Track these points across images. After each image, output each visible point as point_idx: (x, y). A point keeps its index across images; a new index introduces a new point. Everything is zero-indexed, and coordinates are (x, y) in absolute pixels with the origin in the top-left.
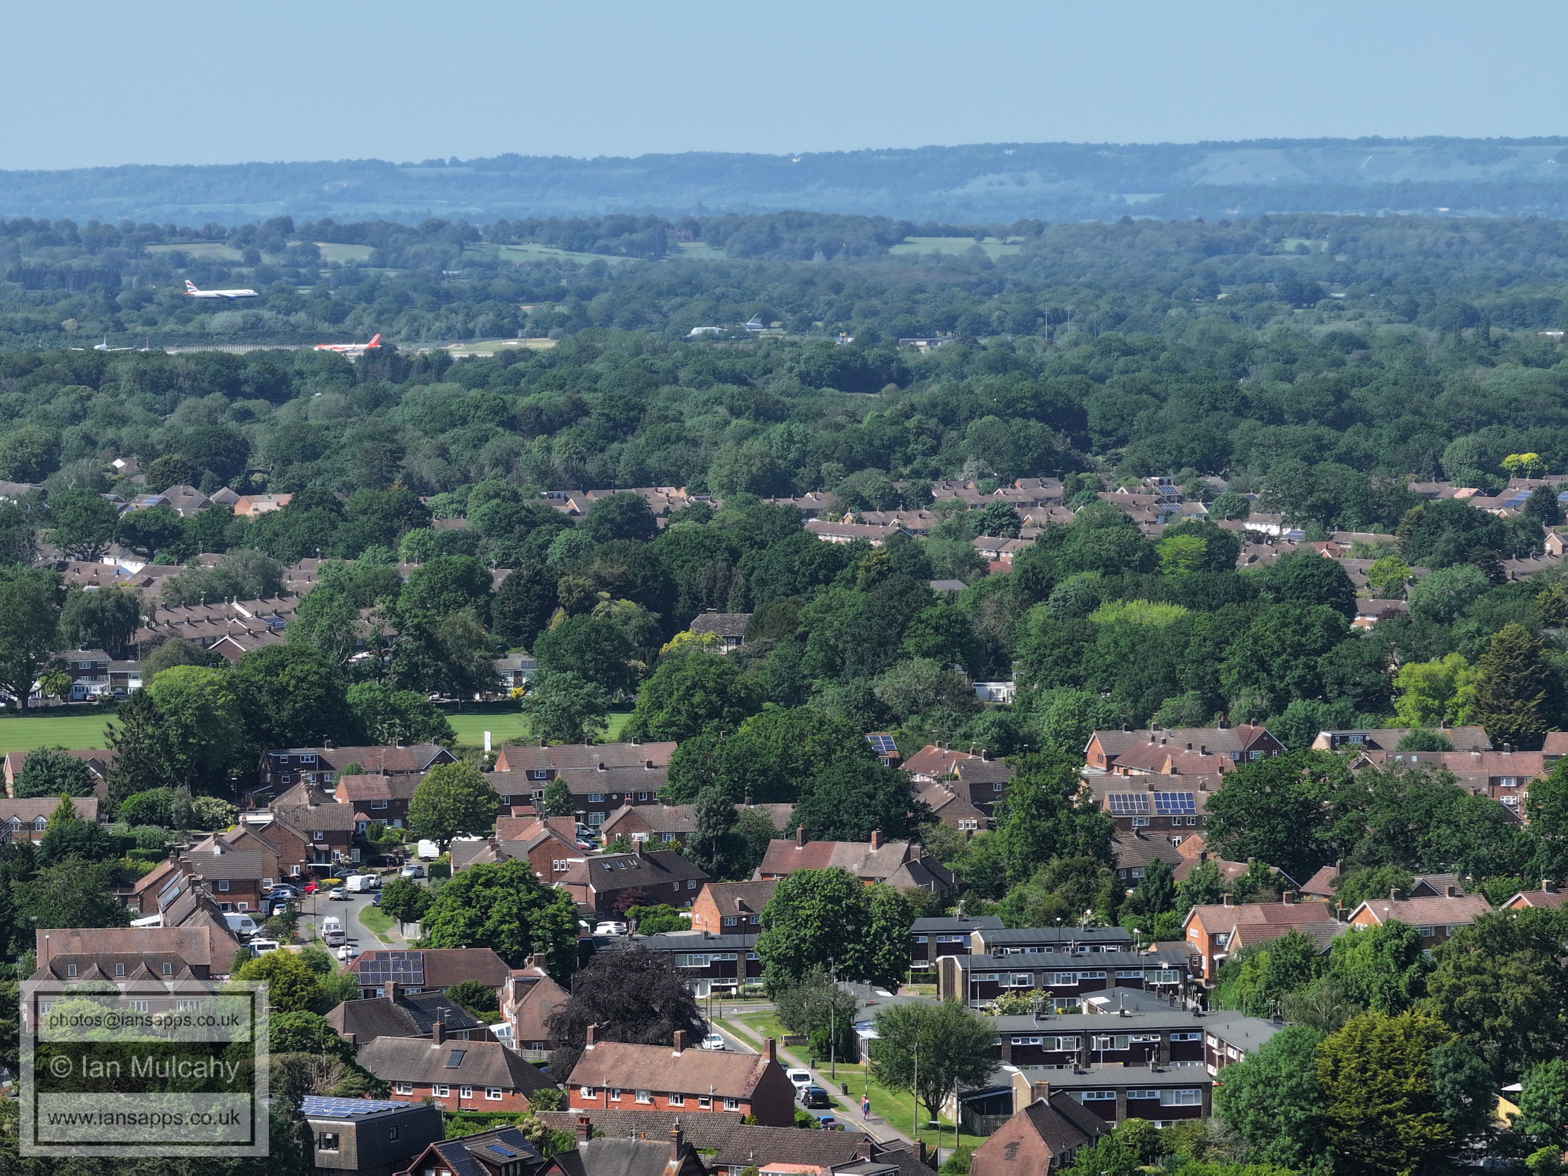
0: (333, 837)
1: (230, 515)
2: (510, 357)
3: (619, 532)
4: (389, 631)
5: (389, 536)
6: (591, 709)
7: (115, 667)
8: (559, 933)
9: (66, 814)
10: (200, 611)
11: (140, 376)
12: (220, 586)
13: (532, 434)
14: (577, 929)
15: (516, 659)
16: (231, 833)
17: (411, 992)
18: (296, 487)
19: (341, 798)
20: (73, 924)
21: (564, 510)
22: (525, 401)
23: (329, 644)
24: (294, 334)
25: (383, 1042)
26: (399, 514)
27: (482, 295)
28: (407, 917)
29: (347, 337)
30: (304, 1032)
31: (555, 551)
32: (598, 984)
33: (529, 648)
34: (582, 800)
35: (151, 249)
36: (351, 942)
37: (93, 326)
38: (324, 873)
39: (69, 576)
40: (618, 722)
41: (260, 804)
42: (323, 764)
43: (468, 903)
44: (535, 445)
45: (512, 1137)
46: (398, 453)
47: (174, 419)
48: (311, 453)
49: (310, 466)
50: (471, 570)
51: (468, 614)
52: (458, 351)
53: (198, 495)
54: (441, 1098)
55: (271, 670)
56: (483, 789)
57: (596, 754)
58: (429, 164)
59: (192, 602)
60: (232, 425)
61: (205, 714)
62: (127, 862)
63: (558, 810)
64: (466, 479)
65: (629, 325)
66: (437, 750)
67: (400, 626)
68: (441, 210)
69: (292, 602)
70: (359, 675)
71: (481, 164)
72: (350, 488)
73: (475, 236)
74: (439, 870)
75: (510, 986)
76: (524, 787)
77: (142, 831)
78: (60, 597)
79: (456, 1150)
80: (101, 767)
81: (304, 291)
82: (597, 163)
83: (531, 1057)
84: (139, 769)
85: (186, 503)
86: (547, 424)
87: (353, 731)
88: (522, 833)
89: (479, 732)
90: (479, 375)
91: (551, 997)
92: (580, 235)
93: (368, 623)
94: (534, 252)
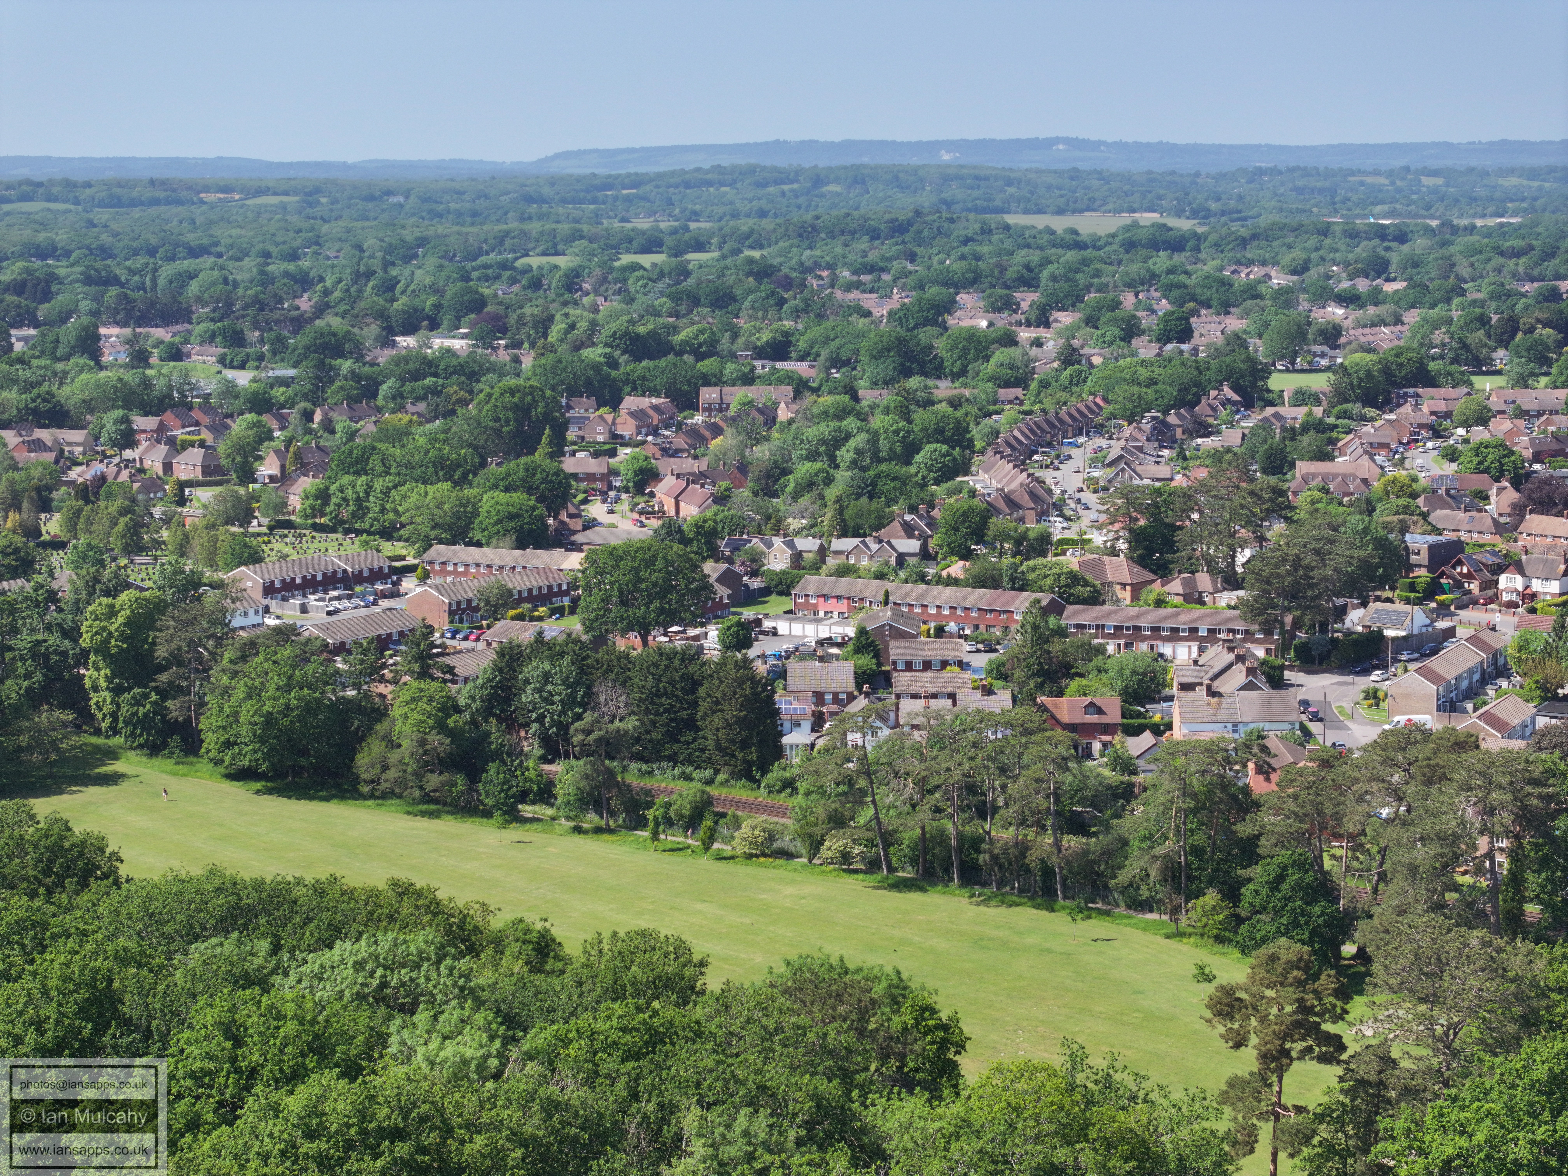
0: (1421, 426)
1: (1381, 291)
2: (1502, 225)
3: (1547, 300)
4: (1447, 340)
5: (1448, 300)
6: (1533, 374)
7: (1332, 353)
8: (1516, 468)
9: (1310, 414)
10: (1367, 330)
11: (1345, 232)
12: (1376, 320)
13: (1510, 258)
14: (1523, 467)
15: (1501, 353)
16: (1378, 424)
17: (1452, 492)
18: (1409, 279)
19: (1425, 409)
20: (1311, 459)
21: (1523, 290)
22: (1508, 244)
23: (1422, 345)
24: (1410, 215)
25: (1440, 512)
26: (1452, 291)
27: (1491, 199)
28: (1452, 460)
29: (1432, 217)
30: (1407, 507)
31: (1519, 308)
32: (1532, 490)
33: (1506, 348)
34: (1527, 413)
35: (1351, 179)
36: (1428, 470)
37: (1325, 211)
38: (1417, 441)
39: (1313, 315)
40: (1544, 380)
41: (1391, 411)
42: (1417, 395)
43: (1477, 455)
44: (1511, 263)
45: (1494, 553)
46: (1453, 265)
47: (1358, 250)
48: (1416, 265)
49: (1415, 270)
50: (1482, 315)
51: (1481, 334)
52: (1479, 223)
53: (1368, 282)
54: (1464, 537)
55: (1397, 356)
56: (1485, 407)
57: (1534, 393)
58: (1469, 143)
59: (1364, 326)
60: (1383, 253)
61: (1368, 373)
62: (1334, 434)
63: (1517, 417)
64: (1482, 276)
65: (1553, 212)
66: (1466, 390)
67: (1452, 338)
68: (1473, 163)
69: (1407, 327)
70: (1434, 359)
71: (1491, 143)
72: (1432, 280)
73: (1488, 174)
74: (1466, 441)
75: (1494, 490)
76: (1502, 407)
77: (1341, 422)
78: (1309, 324)
79: (1469, 558)
80: (1324, 394)
81: (1414, 197)
82: (1541, 143)
83: (1503, 520)
84: (1341, 396)
85: (1363, 285)
86: (1517, 254)
87: (1431, 382)
88: (1501, 426)
89: (1484, 383)
90: (1488, 233)
91: (1512, 495)
92: (1533, 174)
93: (1438, 336)
94: (1513, 181)
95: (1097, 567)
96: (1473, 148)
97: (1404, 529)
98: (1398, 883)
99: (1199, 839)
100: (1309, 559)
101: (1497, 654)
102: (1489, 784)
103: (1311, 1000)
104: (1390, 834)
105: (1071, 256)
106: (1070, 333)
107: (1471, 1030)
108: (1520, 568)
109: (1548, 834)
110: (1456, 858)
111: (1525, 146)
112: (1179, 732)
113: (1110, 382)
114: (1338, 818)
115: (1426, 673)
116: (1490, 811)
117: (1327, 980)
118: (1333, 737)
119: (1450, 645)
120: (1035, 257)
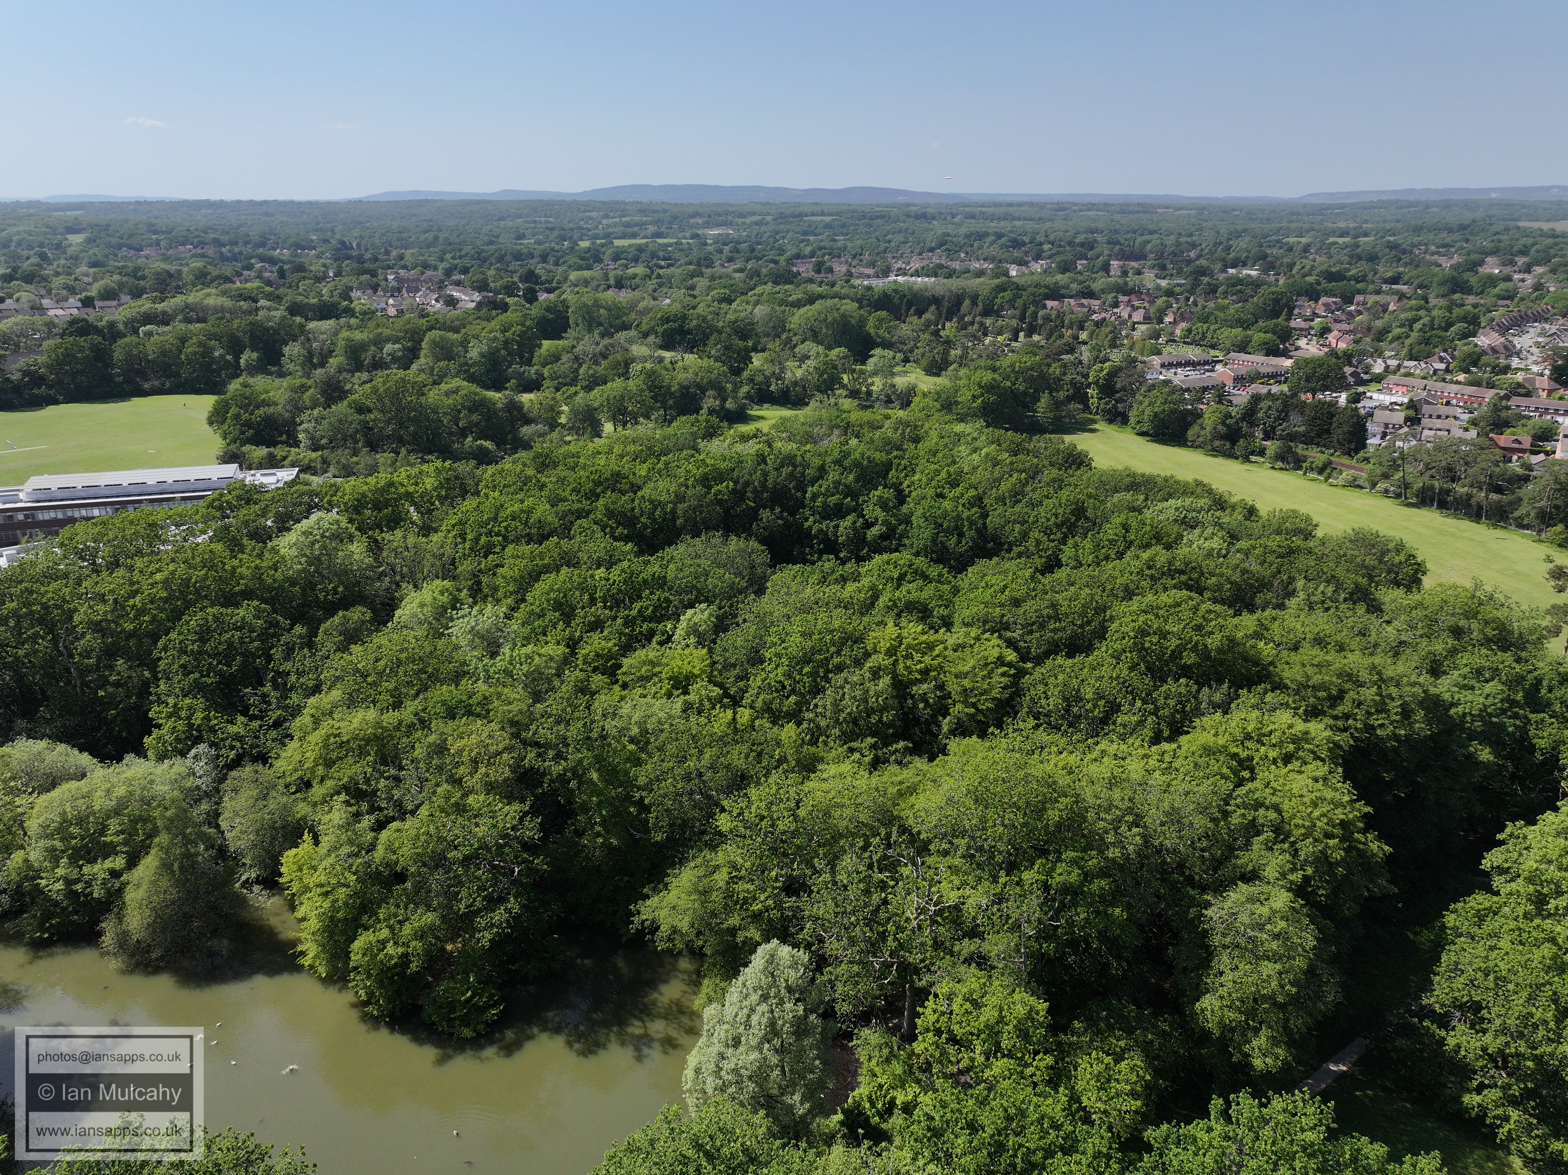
95: (1532, 381)
99: (1559, 502)
105: (1549, 241)
106: (1541, 276)
112: (1558, 455)
113: (1556, 300)
120: (1530, 241)
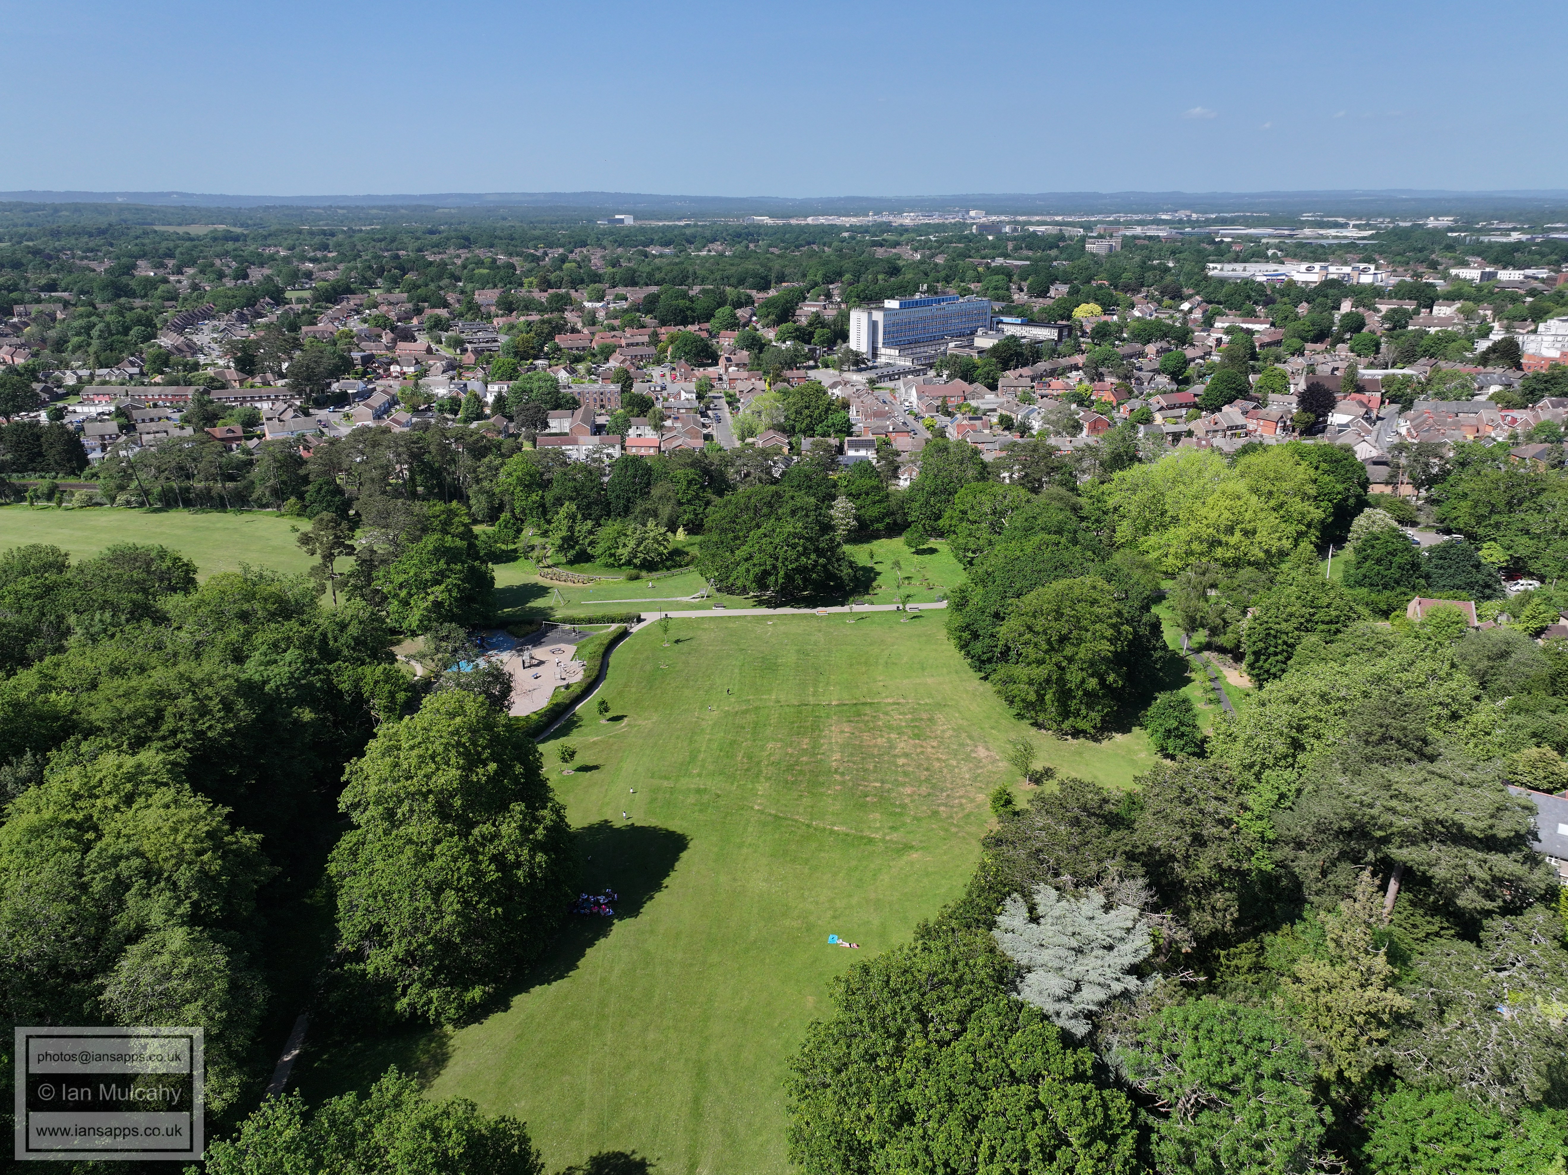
0: (351, 310)
1: (327, 256)
2: (372, 229)
3: (394, 258)
5: (355, 260)
6: (393, 288)
7: (310, 282)
8: (391, 325)
9: (304, 307)
10: (323, 273)
11: (308, 232)
12: (327, 268)
13: (378, 242)
14: (394, 324)
15: (379, 280)
16: (333, 310)
17: (367, 335)
18: (338, 251)
19: (352, 303)
20: (308, 325)
21: (385, 255)
22: (376, 237)
23: (347, 278)
24: (334, 225)
25: (363, 343)
26: (356, 256)
27: (367, 219)
28: (365, 323)
29: (344, 226)
30: (350, 342)
31: (384, 262)
32: (398, 333)
33: (381, 278)
34: (393, 303)
36: (356, 327)
37: (299, 224)
38: (350, 316)
39: (300, 267)
40: (397, 290)
41: (338, 305)
42: (348, 298)
43: (375, 320)
44: (378, 244)
45: (387, 358)
46: (355, 246)
47: (315, 240)
48: (340, 245)
49: (340, 248)
50: (370, 265)
51: (370, 273)
52: (364, 228)
53: (321, 253)
54: (374, 352)
55: (337, 282)
56: (376, 301)
57: (394, 295)
58: (355, 196)
59: (322, 271)
60: (326, 241)
61: (326, 290)
62: (316, 315)
63: (389, 305)
64: (367, 250)
66: (367, 295)
67: (358, 275)
68: (358, 204)
69: (340, 271)
70: (352, 283)
71: (364, 196)
72: (347, 251)
74: (370, 315)
75: (384, 333)
76: (383, 301)
77: (318, 310)
78: (299, 270)
79: (377, 360)
80: (309, 299)
81: (335, 218)
82: (384, 196)
84: (316, 299)
85: (319, 254)
86: (380, 241)
87: (353, 292)
88: (384, 308)
89: (375, 292)
90: (368, 232)
91: (391, 335)
92: (382, 208)
93: (353, 274)
94: (374, 211)
95: (222, 374)
96: (357, 198)
97: (350, 351)
98: (368, 485)
99: (284, 478)
100: (313, 365)
101: (393, 396)
102: (397, 445)
103: (339, 533)
104: (361, 468)
105: (188, 244)
106: (193, 277)
107: (403, 536)
108: (398, 363)
109: (422, 462)
110: (389, 474)
111: (378, 197)
112: (269, 437)
113: (215, 298)
114: (339, 464)
115: (367, 405)
116: (399, 455)
117: (344, 525)
118: (333, 433)
119: (375, 394)
120: (171, 245)
